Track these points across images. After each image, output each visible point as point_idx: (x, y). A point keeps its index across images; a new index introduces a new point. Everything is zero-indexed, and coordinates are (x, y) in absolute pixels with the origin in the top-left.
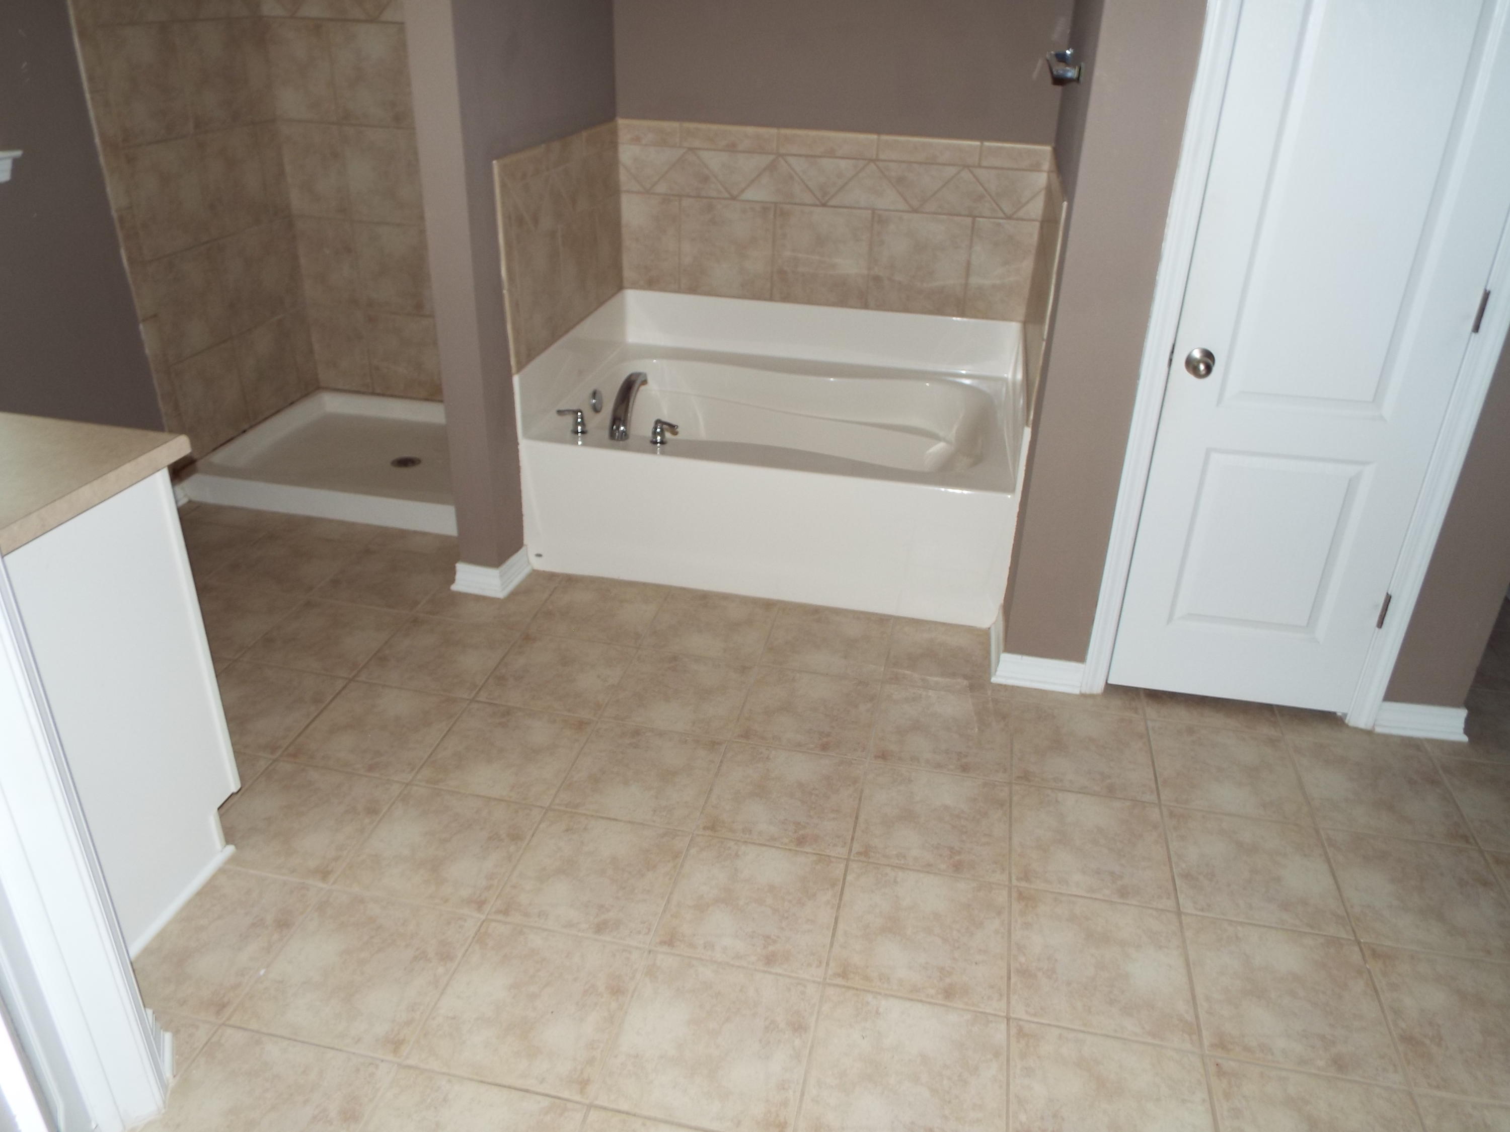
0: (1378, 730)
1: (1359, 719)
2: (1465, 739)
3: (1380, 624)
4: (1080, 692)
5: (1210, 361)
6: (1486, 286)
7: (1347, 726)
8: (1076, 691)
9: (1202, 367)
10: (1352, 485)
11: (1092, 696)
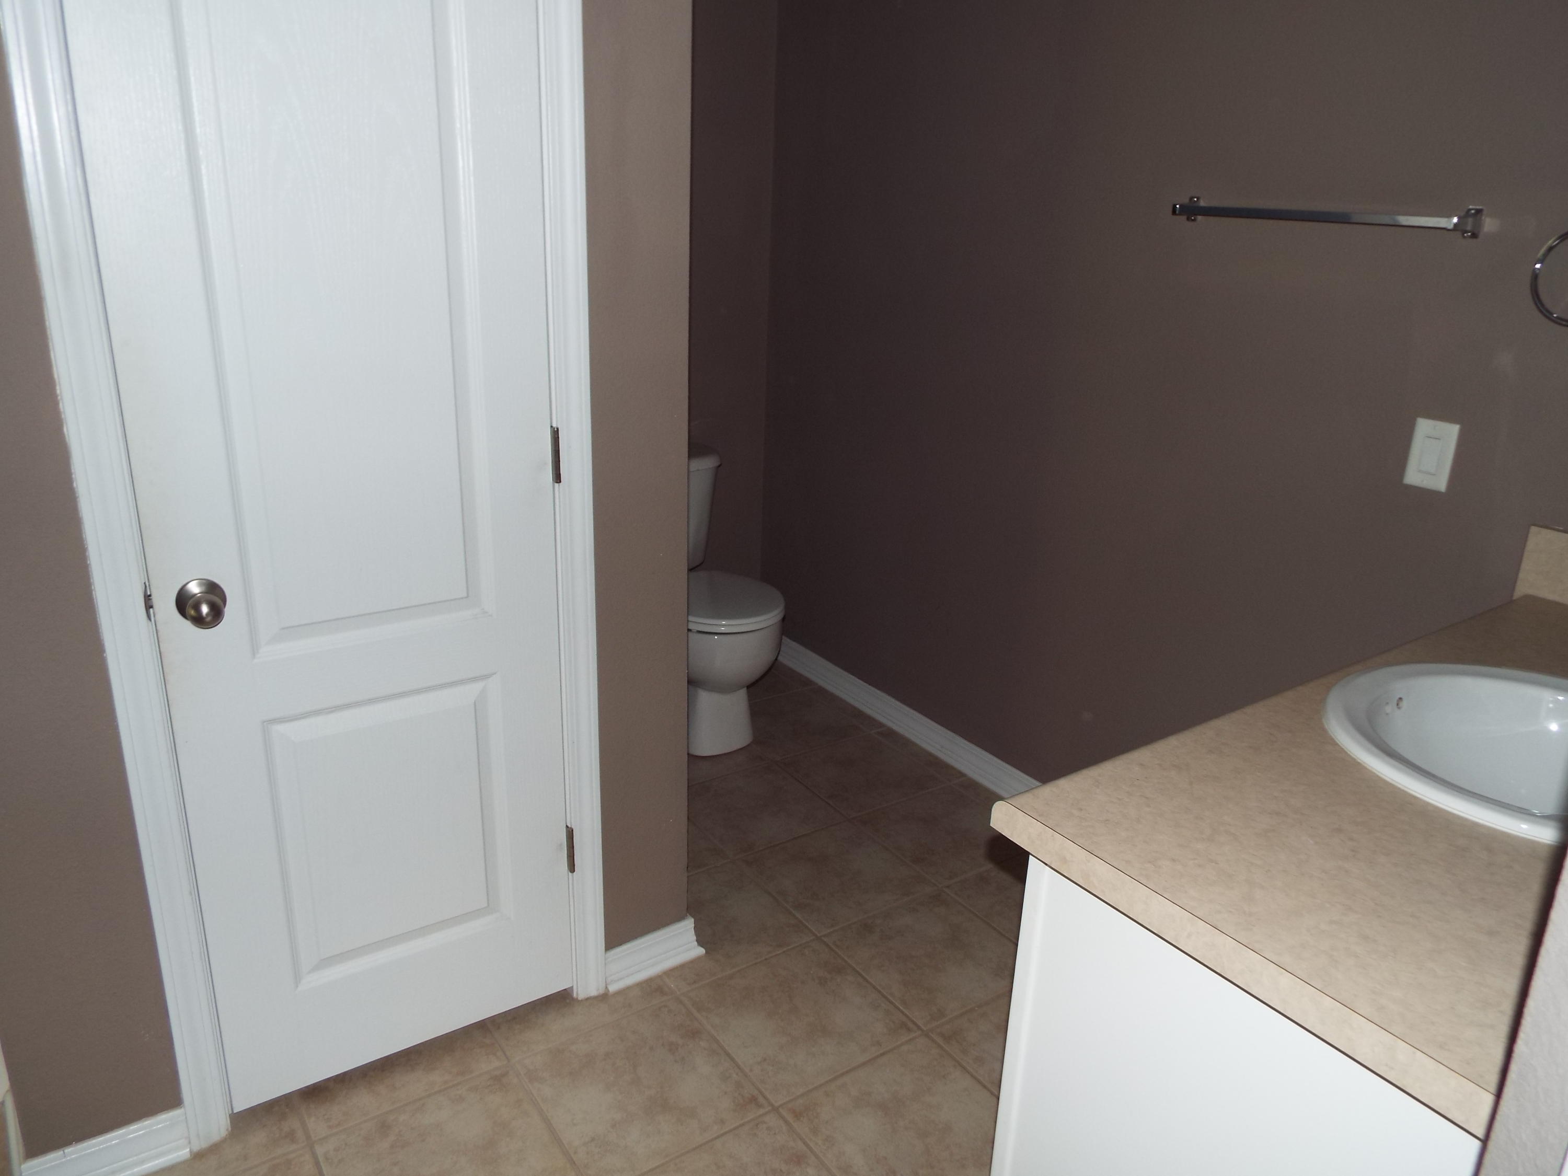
0: (613, 988)
1: (588, 987)
2: (701, 951)
3: (572, 868)
4: (191, 1152)
5: (218, 600)
6: (551, 423)
7: (577, 1000)
8: (184, 1153)
9: (205, 609)
10: (478, 709)
11: (214, 1149)
